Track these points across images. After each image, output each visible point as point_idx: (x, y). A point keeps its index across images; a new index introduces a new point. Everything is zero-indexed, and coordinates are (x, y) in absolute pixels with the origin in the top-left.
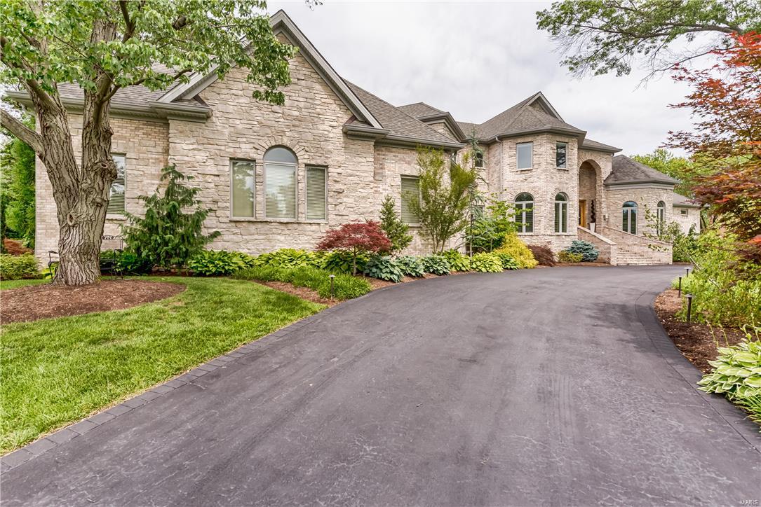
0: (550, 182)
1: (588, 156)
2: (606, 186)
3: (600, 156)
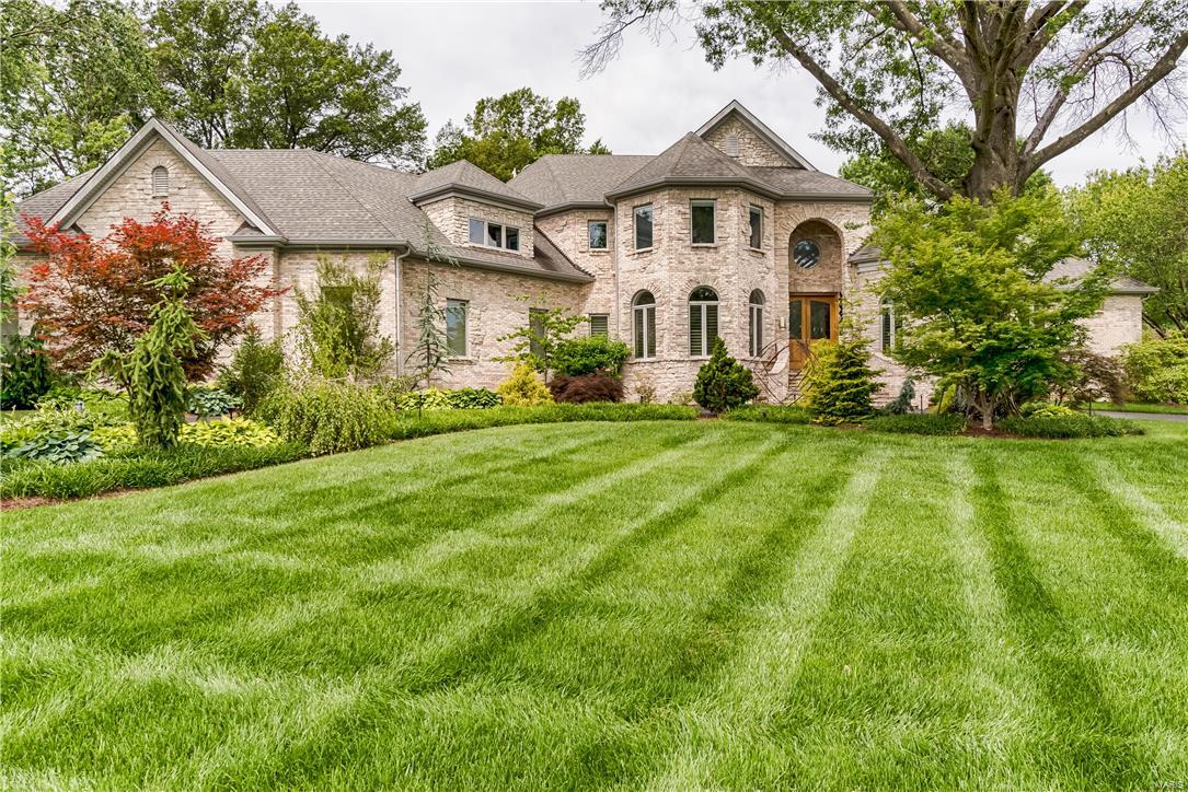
0: (677, 269)
1: (809, 213)
2: (854, 264)
3: (840, 210)
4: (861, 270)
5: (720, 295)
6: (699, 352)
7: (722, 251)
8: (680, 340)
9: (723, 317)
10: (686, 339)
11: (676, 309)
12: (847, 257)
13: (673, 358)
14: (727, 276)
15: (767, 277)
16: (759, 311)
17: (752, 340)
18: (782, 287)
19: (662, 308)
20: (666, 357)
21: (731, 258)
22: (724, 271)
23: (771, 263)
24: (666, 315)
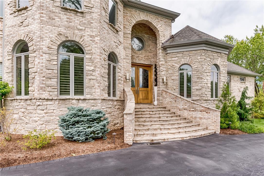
3: (158, 19)
4: (168, 52)
5: (86, 49)
6: (68, 93)
7: (88, 17)
8: (49, 82)
9: (87, 67)
10: (55, 82)
11: (46, 57)
12: (161, 44)
13: (43, 97)
14: (91, 36)
15: (119, 47)
16: (114, 68)
17: (109, 85)
18: (127, 56)
19: (34, 55)
20: (36, 95)
21: (95, 24)
22: (88, 32)
23: (122, 40)
24: (37, 60)
